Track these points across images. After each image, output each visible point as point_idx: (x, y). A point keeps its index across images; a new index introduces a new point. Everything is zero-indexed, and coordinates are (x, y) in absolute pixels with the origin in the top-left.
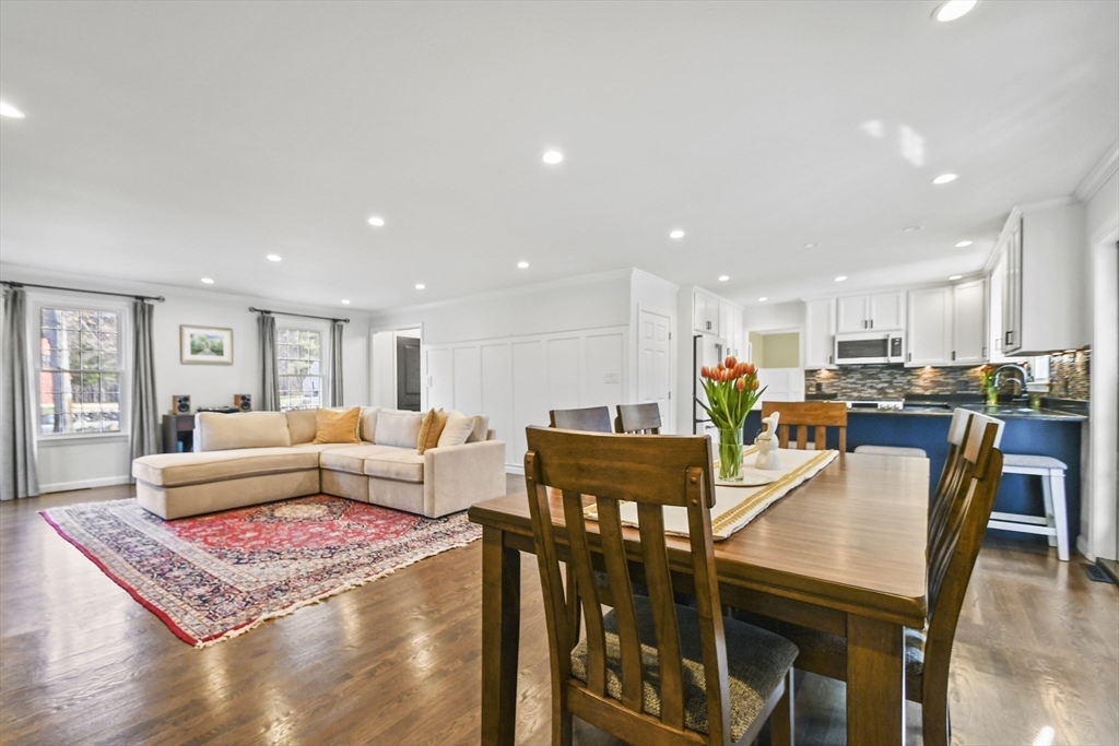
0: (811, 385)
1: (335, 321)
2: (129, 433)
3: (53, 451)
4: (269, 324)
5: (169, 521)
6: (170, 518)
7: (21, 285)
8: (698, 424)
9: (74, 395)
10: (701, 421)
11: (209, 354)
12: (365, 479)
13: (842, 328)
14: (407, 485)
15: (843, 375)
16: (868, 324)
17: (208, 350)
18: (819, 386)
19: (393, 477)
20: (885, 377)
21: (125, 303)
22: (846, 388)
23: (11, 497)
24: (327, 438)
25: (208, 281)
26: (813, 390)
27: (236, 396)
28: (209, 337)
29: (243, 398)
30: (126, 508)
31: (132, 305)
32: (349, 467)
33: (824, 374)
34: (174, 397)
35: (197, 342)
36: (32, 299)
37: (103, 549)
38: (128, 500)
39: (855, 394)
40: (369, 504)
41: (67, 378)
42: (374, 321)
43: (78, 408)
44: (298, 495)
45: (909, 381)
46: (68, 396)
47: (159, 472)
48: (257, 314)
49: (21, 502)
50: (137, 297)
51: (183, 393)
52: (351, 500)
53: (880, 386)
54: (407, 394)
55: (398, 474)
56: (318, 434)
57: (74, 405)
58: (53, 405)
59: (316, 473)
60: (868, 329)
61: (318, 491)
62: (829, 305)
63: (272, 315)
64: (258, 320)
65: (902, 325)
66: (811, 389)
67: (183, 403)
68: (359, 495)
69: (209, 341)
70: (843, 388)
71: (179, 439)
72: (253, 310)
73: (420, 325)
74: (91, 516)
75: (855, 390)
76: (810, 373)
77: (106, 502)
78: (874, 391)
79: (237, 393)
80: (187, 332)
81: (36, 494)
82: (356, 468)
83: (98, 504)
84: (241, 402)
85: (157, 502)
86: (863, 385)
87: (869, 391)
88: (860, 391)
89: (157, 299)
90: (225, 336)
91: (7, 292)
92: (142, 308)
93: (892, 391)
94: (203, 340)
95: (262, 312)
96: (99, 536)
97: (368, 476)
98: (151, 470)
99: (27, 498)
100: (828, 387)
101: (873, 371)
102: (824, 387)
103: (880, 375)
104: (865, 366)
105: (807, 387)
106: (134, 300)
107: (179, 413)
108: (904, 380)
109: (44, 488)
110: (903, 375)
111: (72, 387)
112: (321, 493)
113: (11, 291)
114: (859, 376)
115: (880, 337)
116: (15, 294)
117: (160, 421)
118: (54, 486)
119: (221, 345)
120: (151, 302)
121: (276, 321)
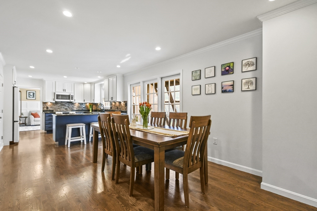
0: (45, 107)
10: (17, 121)
13: (57, 90)
15: (55, 104)
16: (64, 90)
18: (47, 108)
20: (67, 105)
22: (56, 108)
26: (45, 109)
33: (49, 104)
39: (59, 110)
45: (73, 106)
53: (65, 108)
60: (64, 91)
62: (53, 83)
65: (73, 92)
66: (45, 108)
70: (55, 108)
75: (59, 109)
76: (44, 103)
78: (64, 109)
86: (61, 107)
87: (63, 109)
88: (60, 109)
93: (69, 109)
100: (50, 108)
101: (64, 104)
102: (49, 108)
103: (66, 105)
104: (61, 102)
105: (43, 108)
108: (72, 106)
110: (71, 105)
114: (60, 105)
115: (68, 94)
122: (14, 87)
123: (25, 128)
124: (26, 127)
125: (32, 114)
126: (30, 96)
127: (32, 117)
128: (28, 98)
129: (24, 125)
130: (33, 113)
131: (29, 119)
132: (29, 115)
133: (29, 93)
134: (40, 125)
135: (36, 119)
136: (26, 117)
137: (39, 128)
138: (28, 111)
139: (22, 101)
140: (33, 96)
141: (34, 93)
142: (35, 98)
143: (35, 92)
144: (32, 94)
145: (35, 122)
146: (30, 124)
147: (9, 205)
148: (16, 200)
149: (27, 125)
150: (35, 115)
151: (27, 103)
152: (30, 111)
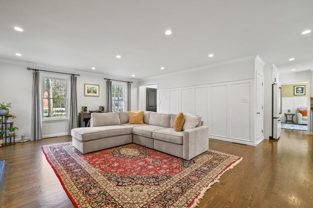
1: (128, 82)
2: (69, 119)
3: (46, 124)
4: (110, 83)
5: (84, 154)
6: (84, 153)
7: (38, 70)
8: (274, 119)
9: (53, 106)
10: (276, 118)
11: (93, 93)
12: (152, 139)
14: (174, 145)
17: (92, 92)
19: (168, 141)
21: (69, 77)
23: (34, 140)
24: (133, 122)
25: (94, 68)
27: (100, 107)
28: (92, 88)
29: (102, 107)
30: (68, 146)
31: (70, 77)
32: (145, 134)
34: (82, 107)
35: (89, 89)
36: (41, 74)
37: (62, 170)
38: (69, 143)
40: (154, 149)
41: (51, 101)
42: (140, 82)
43: (54, 109)
44: (125, 144)
46: (52, 106)
47: (81, 135)
48: (106, 80)
49: (36, 142)
50: (72, 75)
51: (85, 106)
52: (145, 147)
54: (149, 106)
55: (170, 140)
56: (130, 120)
57: (53, 108)
58: (48, 108)
59: (131, 135)
61: (131, 142)
63: (111, 81)
64: (107, 82)
66: (312, 105)
67: (85, 109)
68: (150, 146)
69: (92, 89)
71: (84, 121)
72: (105, 79)
73: (157, 83)
74: (57, 150)
76: (311, 99)
77: (62, 144)
79: (100, 106)
80: (86, 86)
81: (41, 139)
82: (149, 135)
83: (59, 144)
84: (102, 109)
85: (80, 147)
89: (78, 75)
90: (97, 87)
91: (34, 72)
92: (74, 78)
94: (91, 88)
95: (108, 79)
96: (60, 161)
97: (154, 139)
98: (78, 134)
99: (39, 140)
106: (71, 75)
107: (84, 112)
109: (44, 136)
111: (53, 104)
112: (132, 143)
113: (35, 72)
116: (36, 73)
117: (78, 115)
118: (47, 136)
119: (96, 90)
120: (76, 76)
121: (112, 82)
122: (273, 85)
123: (290, 126)
124: (292, 125)
125: (300, 112)
126: (298, 92)
127: (300, 115)
128: (296, 94)
129: (291, 122)
130: (302, 110)
131: (297, 117)
132: (297, 112)
133: (297, 88)
134: (306, 125)
135: (304, 117)
136: (293, 115)
137: (306, 128)
138: (296, 108)
139: (282, 98)
140: (301, 91)
141: (302, 88)
142: (304, 94)
143: (304, 87)
144: (300, 89)
145: (303, 121)
146: (298, 122)
147: (244, 195)
148: (251, 195)
149: (294, 123)
150: (304, 113)
151: (294, 99)
152: (298, 109)
